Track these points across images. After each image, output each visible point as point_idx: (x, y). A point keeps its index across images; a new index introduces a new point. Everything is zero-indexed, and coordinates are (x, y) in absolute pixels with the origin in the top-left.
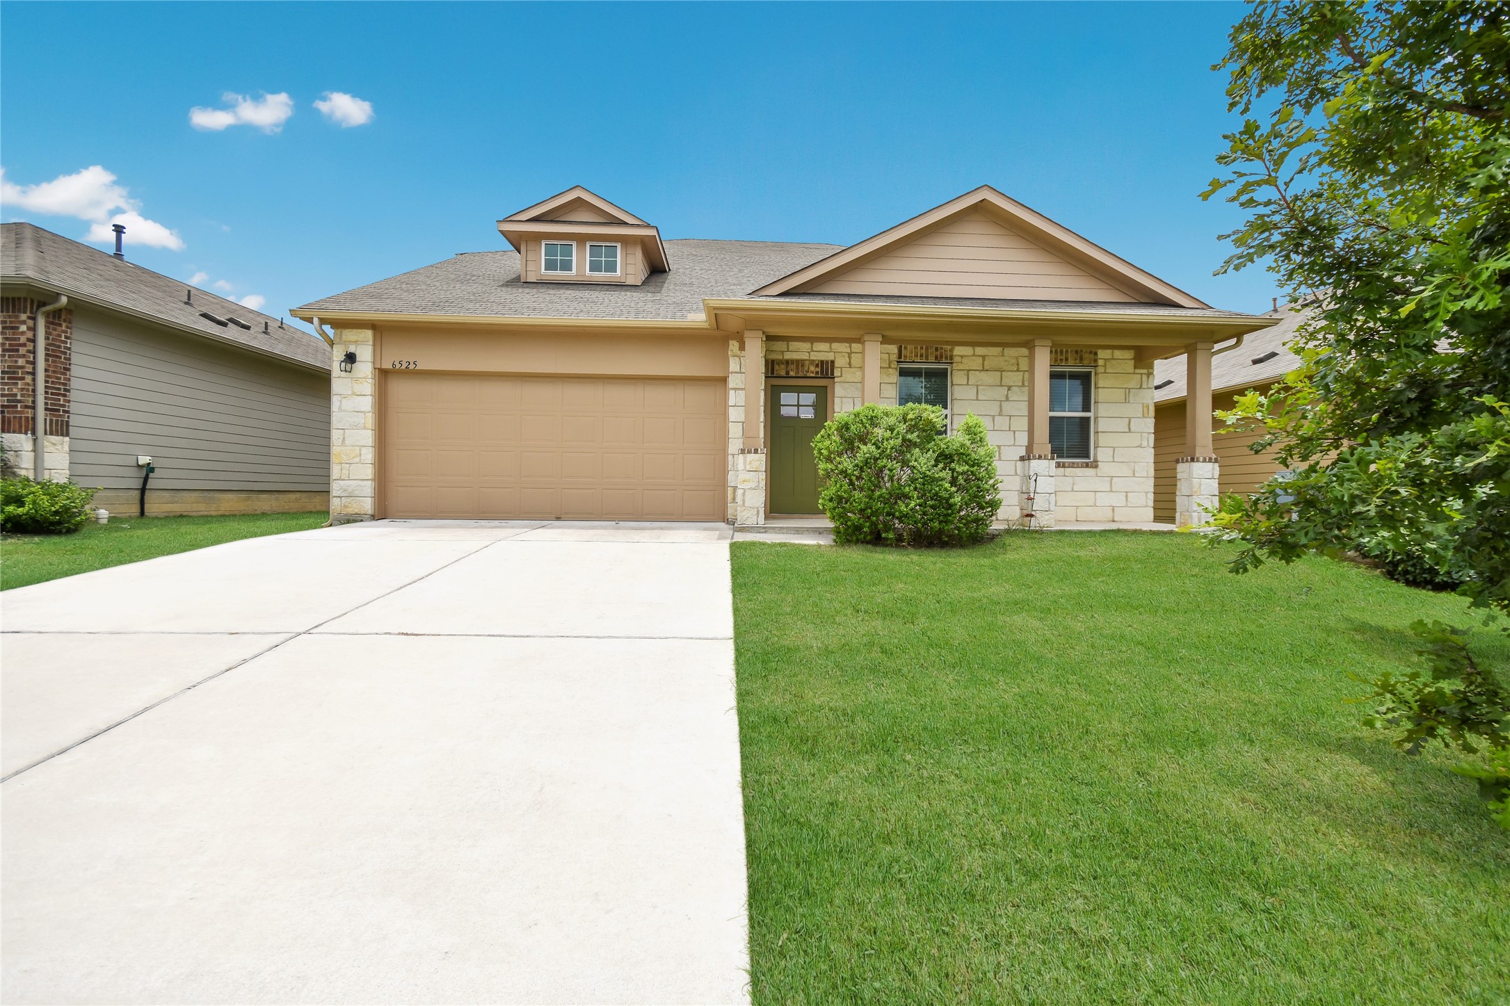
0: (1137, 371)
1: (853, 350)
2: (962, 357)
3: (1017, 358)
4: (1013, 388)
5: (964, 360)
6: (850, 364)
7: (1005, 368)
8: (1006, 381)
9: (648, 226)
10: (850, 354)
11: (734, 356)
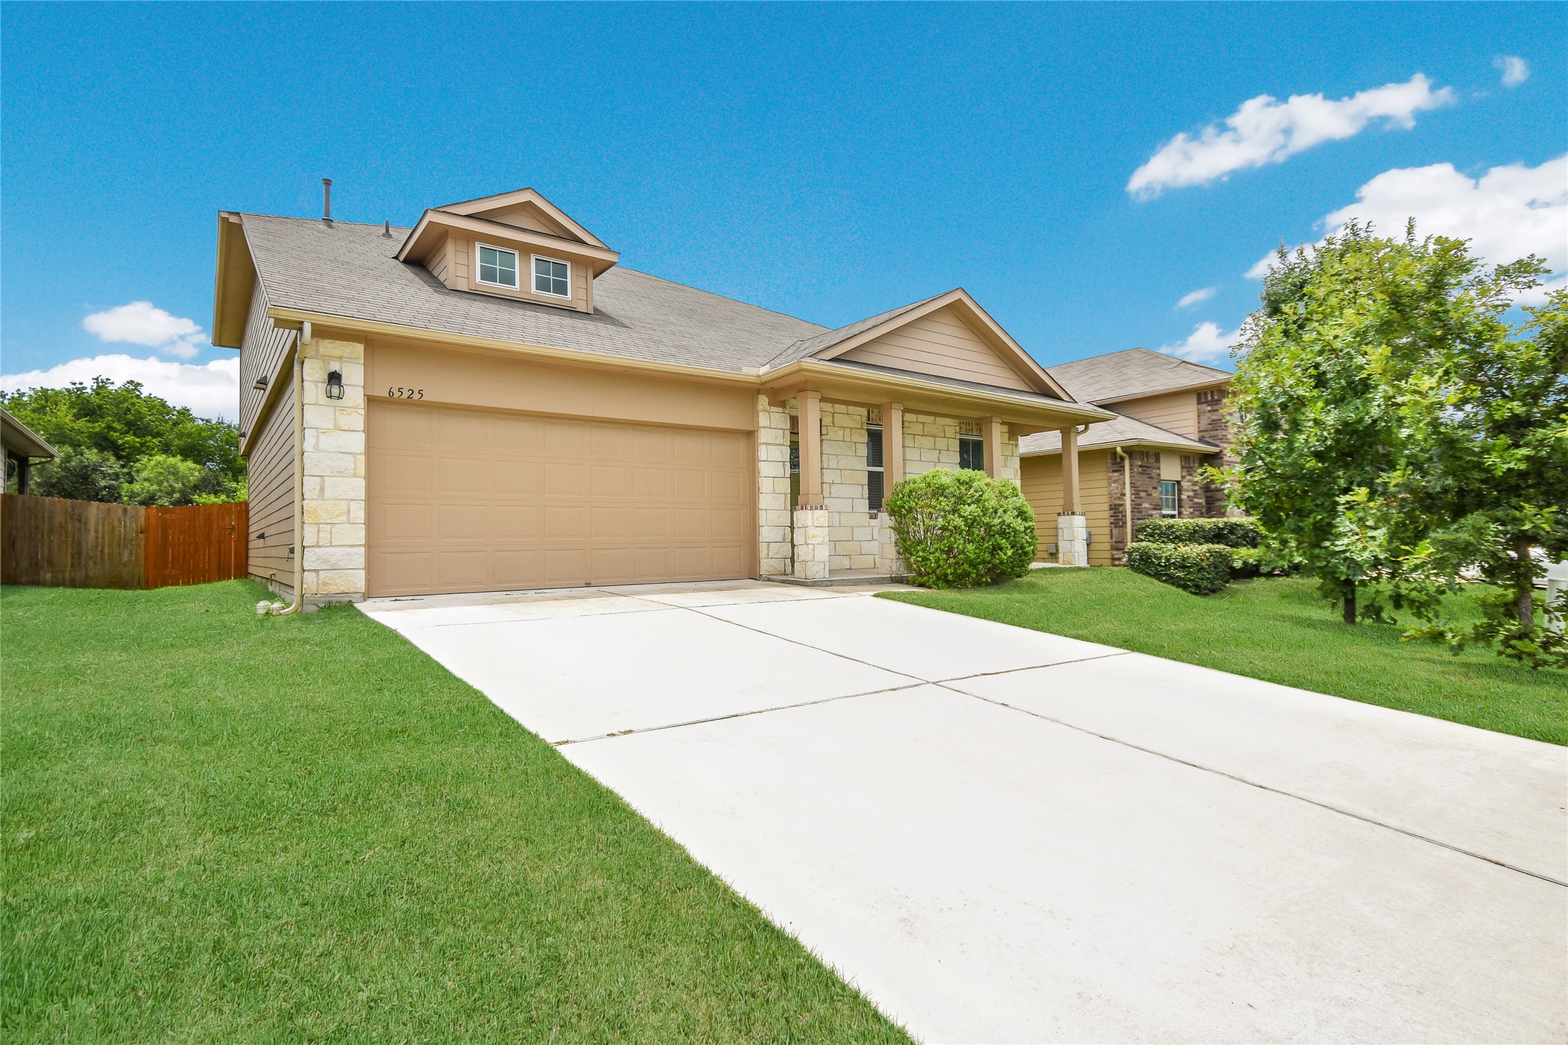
0: (1011, 442)
1: (836, 410)
2: (910, 422)
3: (943, 426)
4: (942, 452)
5: (911, 426)
6: (833, 423)
7: (937, 435)
8: (938, 446)
9: (609, 250)
10: (833, 414)
11: (764, 411)
